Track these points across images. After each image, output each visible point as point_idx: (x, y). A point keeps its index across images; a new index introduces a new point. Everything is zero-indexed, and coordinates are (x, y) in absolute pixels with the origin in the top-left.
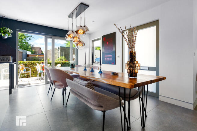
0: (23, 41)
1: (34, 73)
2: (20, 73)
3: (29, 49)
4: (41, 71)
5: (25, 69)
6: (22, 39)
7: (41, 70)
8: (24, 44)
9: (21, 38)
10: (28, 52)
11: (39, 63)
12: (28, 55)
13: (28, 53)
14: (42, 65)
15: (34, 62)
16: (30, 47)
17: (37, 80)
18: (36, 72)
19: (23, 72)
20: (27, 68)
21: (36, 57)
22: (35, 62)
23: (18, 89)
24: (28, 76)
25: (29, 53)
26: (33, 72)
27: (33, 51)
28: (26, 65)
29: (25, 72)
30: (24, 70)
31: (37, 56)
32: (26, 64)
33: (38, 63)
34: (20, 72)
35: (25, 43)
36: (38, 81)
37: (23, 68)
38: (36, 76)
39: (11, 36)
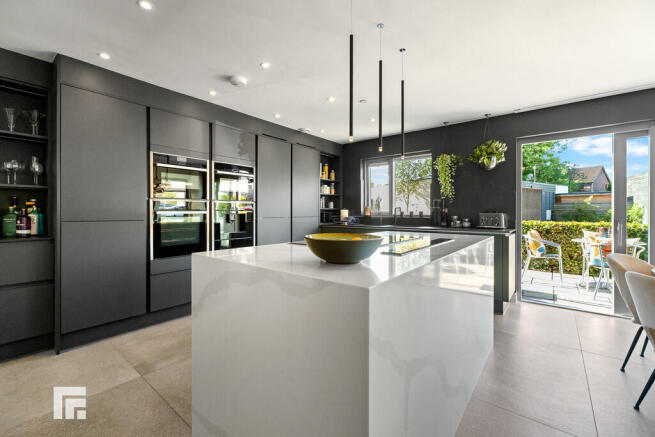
0: (545, 157)
1: (574, 262)
2: (530, 256)
3: (563, 178)
4: (597, 261)
5: (542, 246)
6: (541, 151)
7: (599, 257)
8: (548, 164)
9: (538, 148)
10: (557, 187)
11: (594, 230)
12: (558, 198)
13: (557, 192)
14: (604, 241)
15: (576, 223)
16: (564, 172)
17: (584, 287)
18: (579, 259)
19: (538, 255)
20: (551, 243)
21: (585, 203)
22: (577, 226)
23: (519, 306)
24: (553, 267)
25: (561, 189)
26: (571, 258)
27: (576, 182)
28: (545, 233)
29: (542, 255)
30: (539, 250)
31: (588, 200)
32: (548, 231)
33: (588, 228)
34: (529, 252)
35: (551, 161)
36: (588, 296)
37: (536, 244)
38: (580, 274)
39: (504, 160)
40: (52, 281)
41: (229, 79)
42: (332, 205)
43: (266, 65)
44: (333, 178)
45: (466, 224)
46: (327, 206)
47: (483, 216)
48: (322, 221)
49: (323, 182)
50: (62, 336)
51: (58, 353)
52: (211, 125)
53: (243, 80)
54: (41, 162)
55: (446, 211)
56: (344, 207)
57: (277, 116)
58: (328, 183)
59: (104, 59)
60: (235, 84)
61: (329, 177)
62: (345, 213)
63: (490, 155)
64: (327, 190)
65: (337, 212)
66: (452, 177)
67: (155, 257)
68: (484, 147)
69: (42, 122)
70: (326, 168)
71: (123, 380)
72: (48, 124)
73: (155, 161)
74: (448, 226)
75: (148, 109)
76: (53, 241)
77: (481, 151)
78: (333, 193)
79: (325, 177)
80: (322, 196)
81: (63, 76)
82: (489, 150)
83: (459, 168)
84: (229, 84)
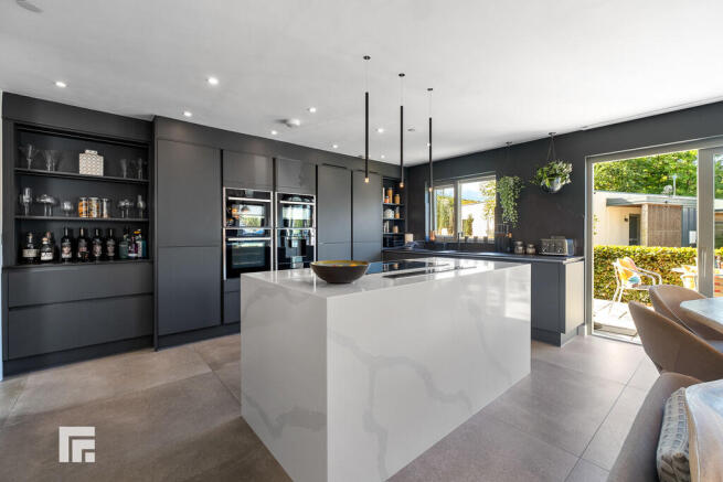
23: (588, 339)
32: (653, 259)
39: (569, 181)
40: (152, 294)
41: (284, 121)
42: (396, 230)
43: (313, 110)
44: (398, 202)
45: (530, 251)
46: (391, 230)
47: (545, 242)
48: (385, 245)
49: (386, 207)
50: (159, 337)
51: (156, 350)
52: (274, 160)
53: (297, 122)
54: (145, 200)
55: (510, 236)
56: (409, 232)
57: (335, 146)
58: (393, 208)
59: (188, 115)
60: (289, 125)
61: (394, 201)
62: (409, 238)
63: (553, 176)
64: (390, 214)
65: (401, 237)
66: (515, 200)
67: (227, 277)
68: (546, 169)
69: (145, 168)
70: (390, 192)
71: (199, 372)
72: (148, 170)
73: (228, 195)
74: (512, 252)
75: (222, 151)
76: (152, 262)
77: (543, 173)
78: (398, 217)
79: (389, 201)
80: (385, 221)
81: (160, 132)
82: (552, 172)
83: (522, 190)
84: (285, 126)
